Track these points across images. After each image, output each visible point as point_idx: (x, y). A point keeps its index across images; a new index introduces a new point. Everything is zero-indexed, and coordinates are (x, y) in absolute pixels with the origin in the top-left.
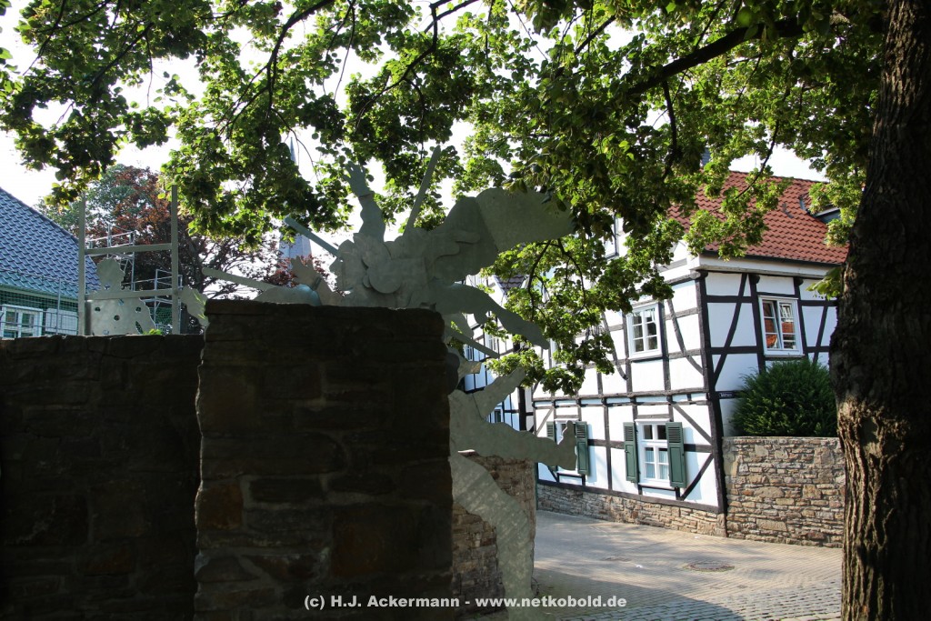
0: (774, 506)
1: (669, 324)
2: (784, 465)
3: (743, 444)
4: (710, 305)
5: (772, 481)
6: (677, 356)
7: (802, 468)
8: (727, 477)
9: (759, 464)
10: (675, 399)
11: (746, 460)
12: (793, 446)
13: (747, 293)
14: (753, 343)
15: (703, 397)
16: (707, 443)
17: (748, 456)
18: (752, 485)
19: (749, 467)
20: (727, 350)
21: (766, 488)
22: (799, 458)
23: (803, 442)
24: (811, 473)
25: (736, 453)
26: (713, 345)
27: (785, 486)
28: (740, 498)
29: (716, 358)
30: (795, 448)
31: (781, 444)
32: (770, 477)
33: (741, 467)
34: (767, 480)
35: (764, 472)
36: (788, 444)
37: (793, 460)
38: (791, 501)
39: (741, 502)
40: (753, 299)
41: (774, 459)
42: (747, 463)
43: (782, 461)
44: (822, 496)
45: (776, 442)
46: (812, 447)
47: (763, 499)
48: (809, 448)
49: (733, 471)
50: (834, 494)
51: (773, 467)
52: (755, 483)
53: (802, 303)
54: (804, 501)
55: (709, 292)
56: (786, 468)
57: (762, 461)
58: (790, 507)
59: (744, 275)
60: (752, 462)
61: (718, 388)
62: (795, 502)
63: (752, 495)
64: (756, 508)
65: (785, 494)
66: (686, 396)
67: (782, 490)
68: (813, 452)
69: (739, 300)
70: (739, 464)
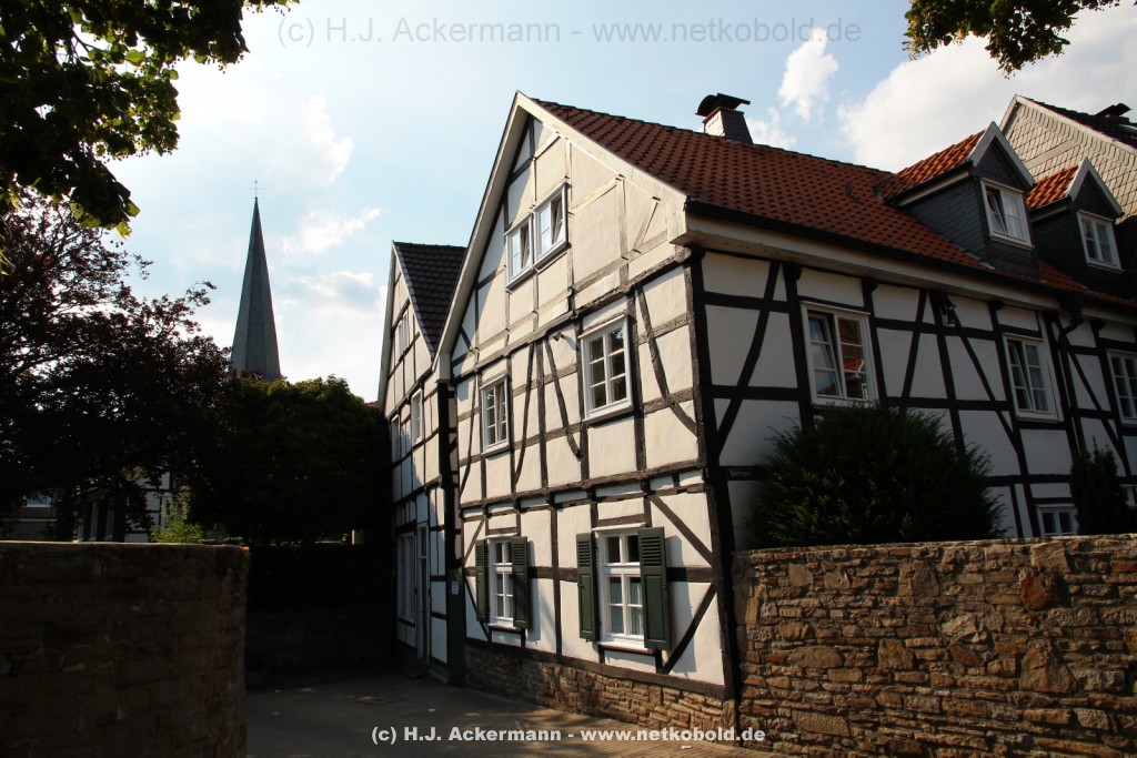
0: (825, 685)
1: (644, 352)
2: (842, 600)
3: (767, 564)
4: (712, 311)
5: (820, 634)
6: (656, 406)
7: (876, 605)
8: (739, 629)
9: (796, 602)
10: (655, 486)
11: (774, 593)
12: (857, 561)
13: (780, 294)
14: (791, 382)
15: (697, 479)
16: (705, 564)
17: (776, 585)
18: (783, 643)
19: (778, 608)
20: (742, 391)
21: (809, 649)
22: (870, 585)
23: (877, 555)
24: (893, 616)
25: (755, 582)
26: (716, 380)
27: (846, 643)
28: (763, 669)
29: (721, 406)
30: (863, 565)
31: (836, 560)
32: (816, 626)
33: (764, 607)
34: (811, 631)
35: (805, 617)
36: (849, 558)
37: (858, 592)
38: (855, 675)
39: (766, 677)
40: (792, 308)
41: (823, 590)
42: (775, 599)
43: (838, 594)
44: (917, 663)
45: (826, 556)
46: (894, 562)
47: (804, 670)
48: (888, 565)
49: (751, 616)
50: (939, 658)
51: (821, 606)
52: (790, 639)
53: (876, 323)
54: (882, 674)
55: (709, 286)
56: (847, 607)
57: (802, 595)
58: (857, 687)
59: (774, 262)
60: (784, 598)
61: (727, 457)
62: (864, 676)
63: (785, 663)
64: (791, 688)
65: (844, 660)
66: (670, 479)
67: (840, 653)
68: (896, 573)
69: (765, 305)
70: (761, 601)
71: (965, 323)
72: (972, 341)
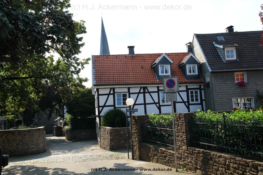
3: (101, 128)
4: (100, 96)
13: (112, 92)
14: (113, 104)
20: (104, 106)
26: (100, 105)
29: (101, 108)
40: (114, 94)
42: (101, 132)
53: (130, 94)
55: (100, 93)
59: (111, 88)
61: (101, 115)
69: (109, 95)
71: (150, 91)
72: (151, 94)
